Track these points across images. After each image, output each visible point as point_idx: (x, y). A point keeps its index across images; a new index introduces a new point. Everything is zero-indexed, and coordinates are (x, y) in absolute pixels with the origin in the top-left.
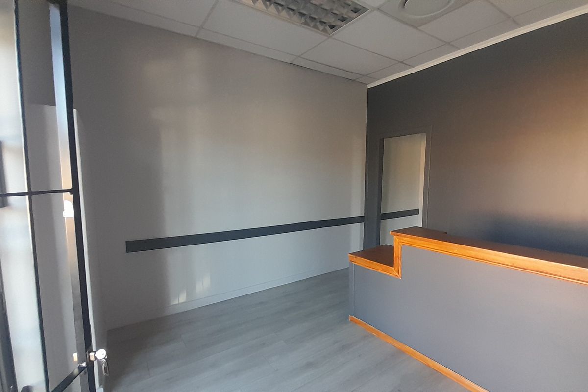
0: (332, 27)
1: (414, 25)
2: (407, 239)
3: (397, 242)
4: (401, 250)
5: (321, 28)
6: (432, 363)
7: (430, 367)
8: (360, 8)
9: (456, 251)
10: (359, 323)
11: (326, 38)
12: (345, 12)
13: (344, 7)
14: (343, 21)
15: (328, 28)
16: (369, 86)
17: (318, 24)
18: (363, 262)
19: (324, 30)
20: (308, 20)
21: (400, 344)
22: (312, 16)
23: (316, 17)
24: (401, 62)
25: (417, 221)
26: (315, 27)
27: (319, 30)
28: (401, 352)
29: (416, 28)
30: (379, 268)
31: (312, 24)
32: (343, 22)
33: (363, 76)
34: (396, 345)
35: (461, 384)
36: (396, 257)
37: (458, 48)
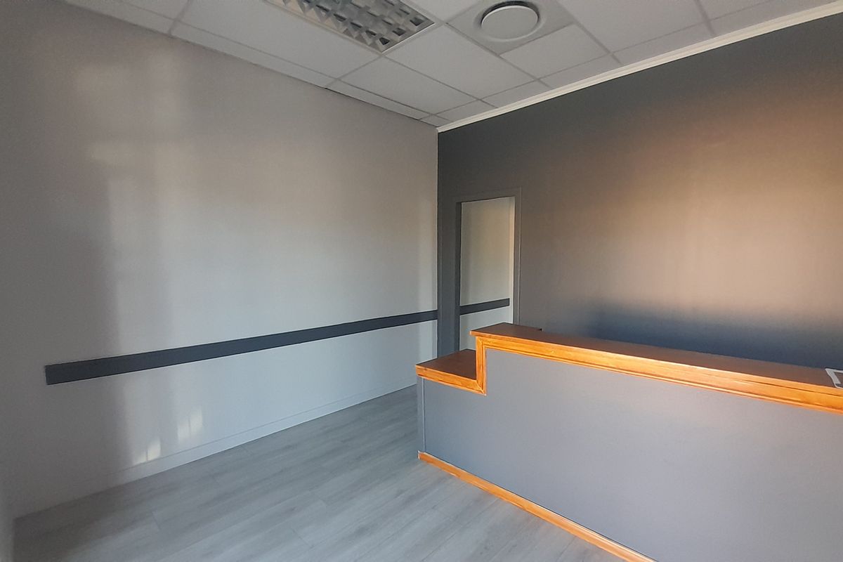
0: (385, 42)
1: (496, 51)
2: (492, 340)
3: (480, 344)
4: (486, 356)
5: (369, 41)
6: (526, 504)
7: (525, 510)
8: (422, 19)
9: (552, 354)
10: (432, 462)
11: (377, 56)
12: (402, 22)
13: (400, 15)
14: (399, 35)
15: (379, 42)
16: (440, 130)
17: (364, 34)
18: (435, 376)
19: (374, 45)
20: (351, 28)
21: (489, 484)
22: (354, 22)
23: (362, 25)
24: (481, 100)
25: (507, 315)
26: (360, 38)
27: (366, 43)
28: (488, 494)
29: (497, 55)
30: (457, 382)
31: (356, 34)
32: (400, 37)
33: (432, 115)
34: (481, 486)
35: (563, 528)
36: (479, 368)
37: (549, 87)
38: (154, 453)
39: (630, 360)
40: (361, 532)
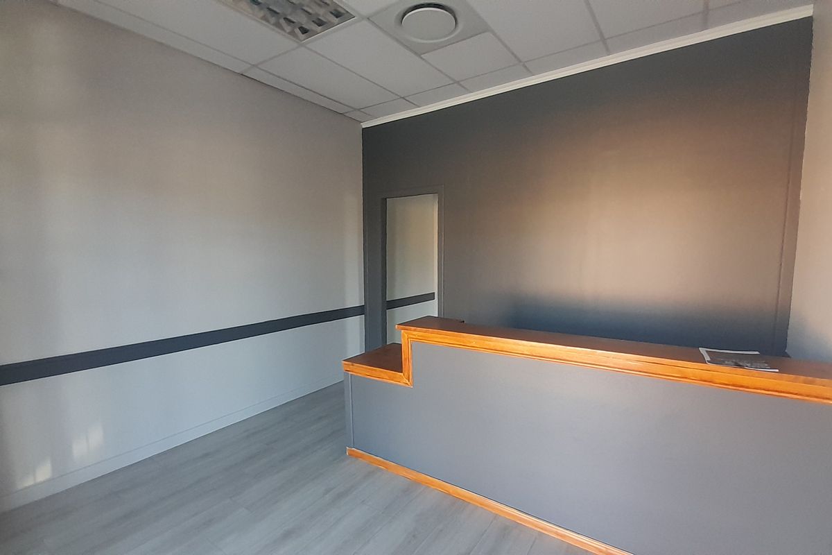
0: (304, 31)
1: (418, 51)
2: (417, 333)
3: (405, 338)
4: (411, 349)
5: (288, 29)
6: (451, 489)
7: (450, 495)
8: (342, 11)
9: (473, 344)
10: (361, 456)
11: (295, 45)
12: (322, 13)
13: (319, 5)
14: (319, 26)
15: (297, 31)
16: (365, 125)
17: (282, 21)
18: (362, 371)
19: (292, 33)
20: (269, 15)
21: (415, 473)
22: (271, 7)
23: (278, 11)
24: (403, 98)
25: (432, 309)
26: (278, 25)
27: (285, 31)
28: (417, 483)
29: (418, 55)
30: (383, 375)
31: (273, 20)
32: (320, 28)
33: (355, 109)
34: (410, 476)
35: (486, 508)
36: (405, 359)
37: (468, 91)
38: (44, 473)
39: (541, 347)
40: (287, 535)
